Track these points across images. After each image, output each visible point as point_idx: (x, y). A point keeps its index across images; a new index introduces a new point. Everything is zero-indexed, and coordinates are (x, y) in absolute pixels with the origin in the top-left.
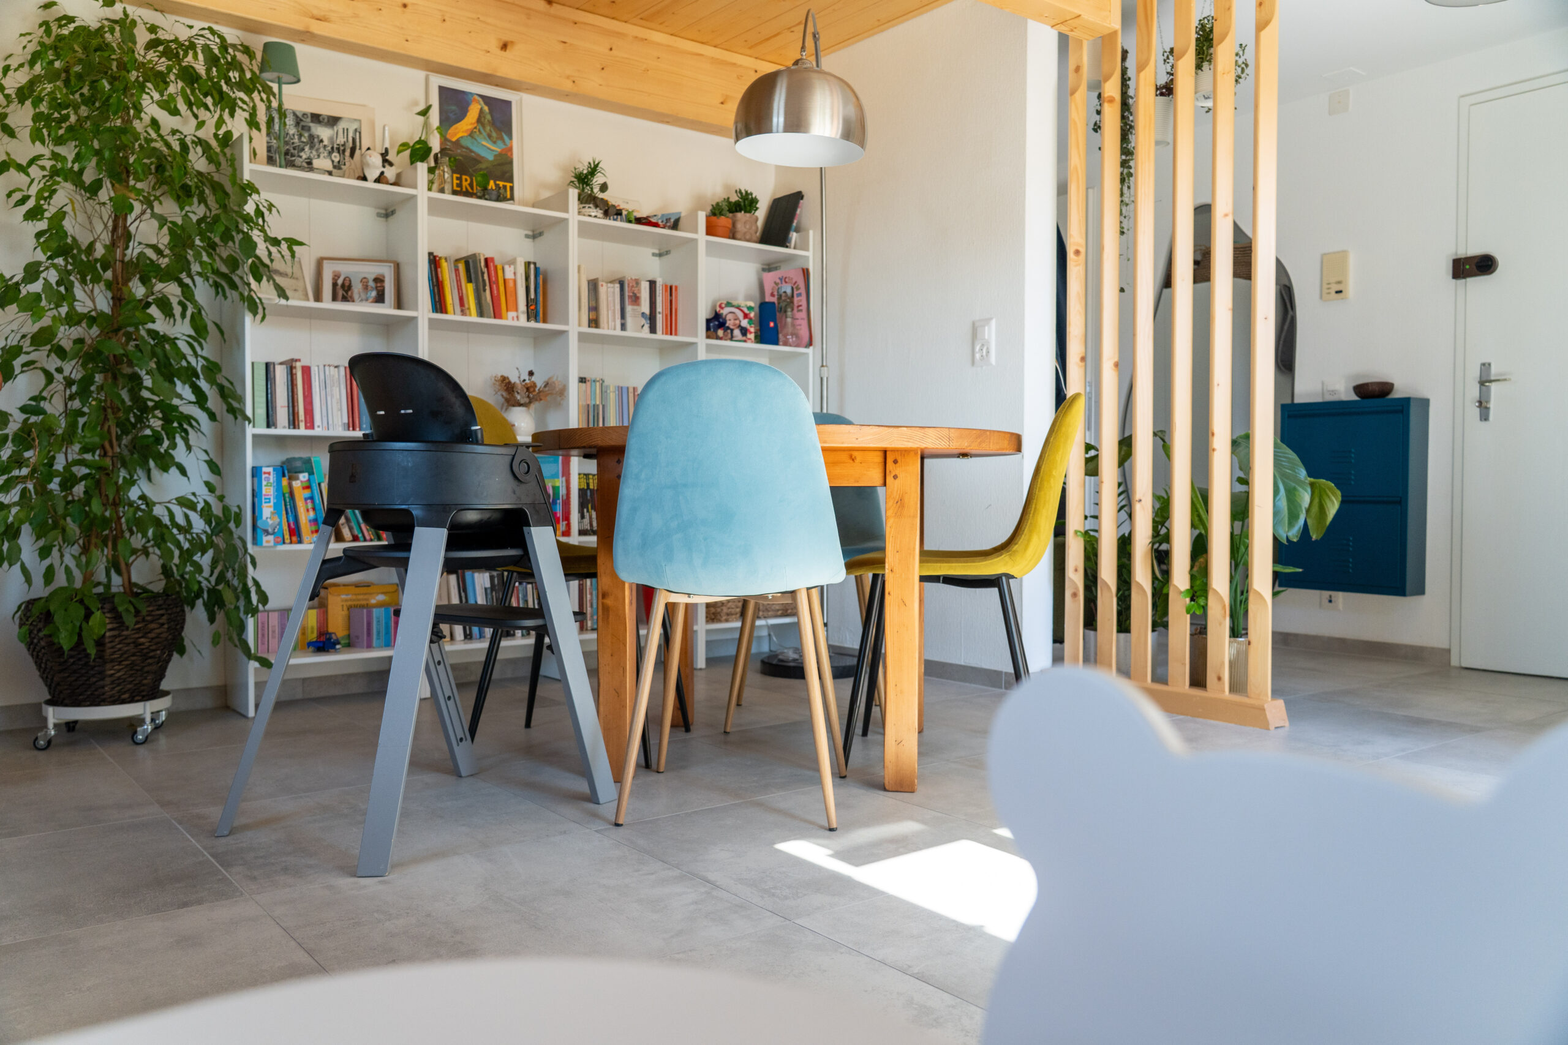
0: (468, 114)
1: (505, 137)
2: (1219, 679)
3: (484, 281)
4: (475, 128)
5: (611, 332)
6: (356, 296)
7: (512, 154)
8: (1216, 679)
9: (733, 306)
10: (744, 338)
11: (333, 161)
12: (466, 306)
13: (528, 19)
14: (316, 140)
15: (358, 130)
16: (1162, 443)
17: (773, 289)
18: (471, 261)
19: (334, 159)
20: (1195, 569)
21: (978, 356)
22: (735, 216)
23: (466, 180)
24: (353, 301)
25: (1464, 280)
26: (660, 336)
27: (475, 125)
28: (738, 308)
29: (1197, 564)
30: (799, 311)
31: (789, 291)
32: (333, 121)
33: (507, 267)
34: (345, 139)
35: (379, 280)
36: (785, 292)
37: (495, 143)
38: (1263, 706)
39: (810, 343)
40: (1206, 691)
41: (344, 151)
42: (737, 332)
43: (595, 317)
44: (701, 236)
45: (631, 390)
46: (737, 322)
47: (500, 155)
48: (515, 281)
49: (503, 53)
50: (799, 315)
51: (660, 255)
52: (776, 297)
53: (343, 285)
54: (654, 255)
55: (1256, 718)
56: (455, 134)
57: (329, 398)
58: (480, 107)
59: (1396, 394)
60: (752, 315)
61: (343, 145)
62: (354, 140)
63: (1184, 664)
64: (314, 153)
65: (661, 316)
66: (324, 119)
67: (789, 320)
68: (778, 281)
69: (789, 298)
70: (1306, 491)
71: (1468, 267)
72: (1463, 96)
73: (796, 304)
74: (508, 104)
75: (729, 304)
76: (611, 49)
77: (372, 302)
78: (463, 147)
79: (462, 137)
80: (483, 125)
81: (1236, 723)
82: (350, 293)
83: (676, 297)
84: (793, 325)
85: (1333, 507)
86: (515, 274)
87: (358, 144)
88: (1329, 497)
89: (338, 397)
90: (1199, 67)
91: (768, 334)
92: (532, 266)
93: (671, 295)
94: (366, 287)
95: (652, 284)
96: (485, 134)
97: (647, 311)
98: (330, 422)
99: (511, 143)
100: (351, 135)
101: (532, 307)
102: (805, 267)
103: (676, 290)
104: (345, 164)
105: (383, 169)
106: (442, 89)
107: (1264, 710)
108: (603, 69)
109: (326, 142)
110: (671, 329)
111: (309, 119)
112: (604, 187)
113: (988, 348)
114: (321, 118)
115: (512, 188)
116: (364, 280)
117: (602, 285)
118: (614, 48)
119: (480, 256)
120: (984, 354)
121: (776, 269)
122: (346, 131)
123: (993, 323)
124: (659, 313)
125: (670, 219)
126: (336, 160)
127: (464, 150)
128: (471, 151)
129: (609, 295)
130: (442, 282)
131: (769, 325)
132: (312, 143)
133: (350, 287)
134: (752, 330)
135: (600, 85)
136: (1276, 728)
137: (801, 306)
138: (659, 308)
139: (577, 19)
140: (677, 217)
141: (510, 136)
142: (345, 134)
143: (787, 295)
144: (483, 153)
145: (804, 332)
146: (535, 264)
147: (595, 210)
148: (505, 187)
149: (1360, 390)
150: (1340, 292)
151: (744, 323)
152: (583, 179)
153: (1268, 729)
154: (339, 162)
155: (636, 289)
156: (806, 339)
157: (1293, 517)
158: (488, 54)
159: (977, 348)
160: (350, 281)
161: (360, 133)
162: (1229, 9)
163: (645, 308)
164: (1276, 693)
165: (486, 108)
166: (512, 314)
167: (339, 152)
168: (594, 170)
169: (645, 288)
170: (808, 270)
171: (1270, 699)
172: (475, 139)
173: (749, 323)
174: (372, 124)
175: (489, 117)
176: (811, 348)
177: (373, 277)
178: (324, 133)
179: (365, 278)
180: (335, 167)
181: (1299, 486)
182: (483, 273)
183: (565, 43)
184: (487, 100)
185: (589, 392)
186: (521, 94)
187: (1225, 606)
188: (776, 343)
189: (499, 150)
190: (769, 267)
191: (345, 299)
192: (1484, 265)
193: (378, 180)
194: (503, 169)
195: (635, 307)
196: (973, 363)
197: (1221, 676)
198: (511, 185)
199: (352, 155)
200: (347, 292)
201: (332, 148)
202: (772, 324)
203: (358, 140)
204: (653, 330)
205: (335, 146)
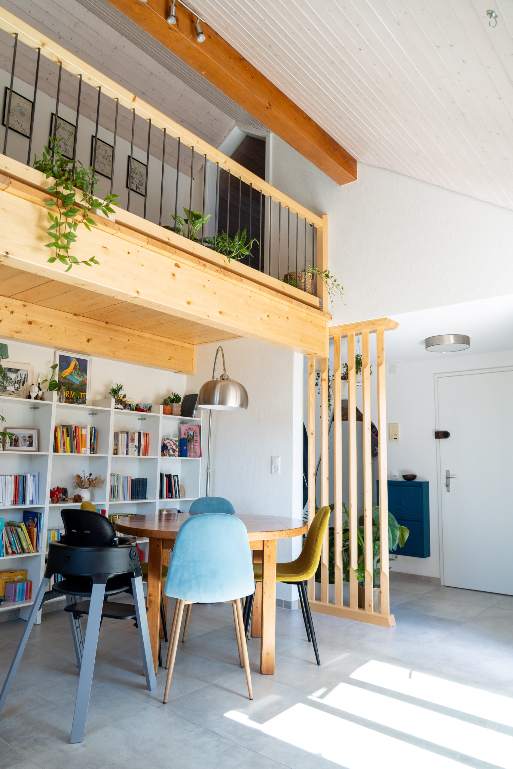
0: (70, 365)
1: (84, 374)
2: (370, 606)
3: (74, 436)
4: (73, 371)
5: (122, 456)
6: (20, 444)
7: (86, 381)
8: (369, 606)
9: (169, 440)
10: (174, 454)
11: (15, 387)
12: (66, 446)
13: (98, 329)
14: (9, 379)
15: (27, 374)
16: (345, 509)
17: (185, 432)
18: (69, 428)
19: (15, 386)
20: (360, 561)
21: (273, 470)
22: (172, 404)
23: (68, 393)
24: (19, 446)
25: (439, 439)
26: (141, 456)
27: (73, 370)
28: (172, 440)
29: (360, 559)
30: (196, 442)
31: (192, 434)
32: (17, 371)
33: (83, 429)
34: (21, 378)
35: (30, 437)
36: (190, 434)
37: (80, 377)
38: (387, 618)
39: (201, 456)
40: (365, 610)
41: (20, 383)
42: (171, 451)
43: (116, 448)
44: (161, 414)
45: (129, 478)
46: (171, 447)
47: (82, 381)
48: (86, 435)
49: (88, 343)
50: (196, 444)
51: (141, 419)
52: (186, 435)
53: (15, 439)
54: (139, 419)
55: (385, 623)
56: (65, 374)
57: (6, 490)
58: (75, 363)
59: (417, 480)
60: (177, 444)
61: (20, 381)
62: (24, 378)
63: (356, 599)
64: (8, 384)
65: (142, 446)
66: (13, 370)
67: (192, 446)
68: (187, 429)
69: (192, 437)
70: (398, 531)
71: (440, 435)
72: (435, 374)
73: (195, 440)
74: (86, 361)
75: (168, 439)
76: (129, 340)
77: (27, 447)
78: (68, 379)
79: (67, 375)
80: (76, 370)
81: (377, 625)
82: (17, 443)
83: (149, 438)
84: (194, 448)
85: (406, 536)
86: (86, 432)
87: (26, 380)
88: (405, 532)
89: (10, 489)
90: (357, 373)
91: (183, 453)
92: (93, 429)
93: (146, 437)
94: (25, 440)
95: (140, 433)
96: (76, 374)
97: (137, 445)
98: (6, 500)
99: (86, 377)
100: (23, 376)
101: (92, 446)
102: (199, 424)
103: (149, 435)
104: (20, 388)
105: (38, 393)
106: (60, 356)
107: (388, 620)
108: (125, 348)
109: (13, 380)
110: (146, 453)
111: (7, 370)
112: (124, 396)
113: (277, 468)
114: (12, 370)
115: (85, 395)
116: (24, 437)
117: (120, 435)
118: (130, 340)
119: (73, 426)
120: (276, 470)
121: (186, 423)
122: (21, 375)
123: (280, 458)
124: (142, 445)
125: (147, 406)
126: (16, 387)
127: (68, 380)
128: (70, 381)
129: (123, 438)
130: (57, 437)
131: (184, 448)
132: (7, 380)
133: (18, 440)
134: (177, 450)
135: (124, 354)
136: (392, 626)
137: (197, 440)
138: (142, 443)
139: (117, 329)
140: (150, 406)
141: (86, 374)
142: (21, 376)
143: (191, 435)
144: (75, 381)
145: (198, 451)
146: (94, 428)
147: (120, 406)
148: (83, 395)
149: (404, 477)
150: (396, 438)
151: (174, 447)
152: (115, 392)
153: (390, 628)
154: (17, 388)
155: (134, 436)
156: (199, 454)
157: (394, 541)
158: (82, 344)
159: (273, 467)
160: (18, 437)
161: (27, 375)
162: (367, 356)
163: (136, 443)
164: (392, 612)
165: (77, 363)
166: (84, 449)
167: (18, 384)
168: (120, 388)
169: (137, 435)
170: (200, 426)
171: (389, 615)
172: (72, 376)
173: (176, 447)
174: (33, 372)
175: (78, 367)
176: (201, 458)
177: (28, 435)
178: (12, 376)
179: (24, 436)
180: (15, 390)
181: (395, 528)
182: (74, 433)
183: (111, 338)
184: (78, 360)
185: (112, 480)
186: (91, 357)
187: (371, 577)
188: (186, 456)
189: (81, 380)
190: (183, 423)
191: (15, 445)
192: (445, 435)
193: (36, 398)
194: (83, 388)
195: (132, 443)
196: (271, 473)
197: (371, 605)
198: (85, 394)
199: (23, 385)
200: (16, 442)
201: (15, 382)
202: (185, 448)
203: (26, 378)
204: (139, 454)
205: (17, 381)
